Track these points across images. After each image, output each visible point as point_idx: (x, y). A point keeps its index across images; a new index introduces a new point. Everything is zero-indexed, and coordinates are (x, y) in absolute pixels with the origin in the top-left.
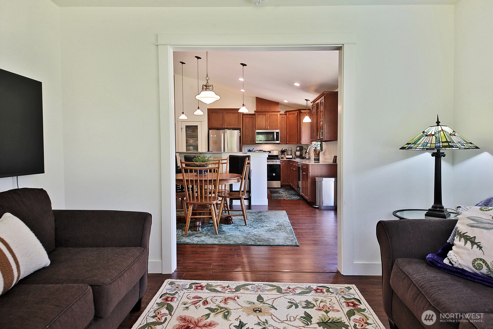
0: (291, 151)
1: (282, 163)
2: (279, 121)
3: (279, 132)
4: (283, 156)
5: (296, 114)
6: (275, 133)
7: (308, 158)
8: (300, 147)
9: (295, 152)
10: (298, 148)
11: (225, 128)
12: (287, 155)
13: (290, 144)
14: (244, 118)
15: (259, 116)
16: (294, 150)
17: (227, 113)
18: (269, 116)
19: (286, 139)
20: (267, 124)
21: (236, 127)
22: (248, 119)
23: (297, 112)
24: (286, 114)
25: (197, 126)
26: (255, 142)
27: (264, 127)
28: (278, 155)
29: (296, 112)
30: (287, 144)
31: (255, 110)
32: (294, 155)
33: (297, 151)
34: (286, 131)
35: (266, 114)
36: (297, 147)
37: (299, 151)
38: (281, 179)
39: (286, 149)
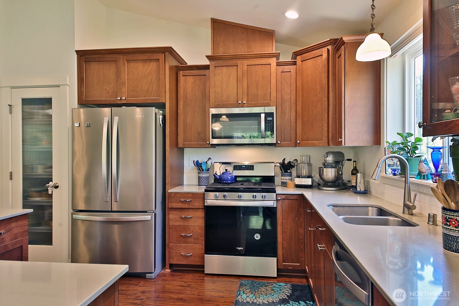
0: (310, 165)
1: (280, 202)
2: (273, 81)
3: (273, 113)
4: (286, 179)
5: (325, 56)
6: (263, 116)
7: (363, 189)
8: (334, 153)
9: (320, 168)
10: (330, 159)
11: (124, 102)
12: (298, 177)
13: (306, 145)
14: (182, 79)
15: (218, 70)
16: (317, 163)
17: (128, 61)
18: (245, 68)
19: (293, 132)
20: (240, 91)
21: (152, 98)
22: (190, 80)
23: (328, 50)
24: (295, 63)
25: (51, 99)
26: (209, 143)
27: (232, 100)
28: (273, 177)
29: (325, 50)
30: (296, 146)
31: (210, 54)
32: (317, 178)
33: (326, 165)
34: (293, 109)
35: (239, 62)
36: (328, 154)
37: (332, 167)
38: (280, 252)
39: (296, 160)
